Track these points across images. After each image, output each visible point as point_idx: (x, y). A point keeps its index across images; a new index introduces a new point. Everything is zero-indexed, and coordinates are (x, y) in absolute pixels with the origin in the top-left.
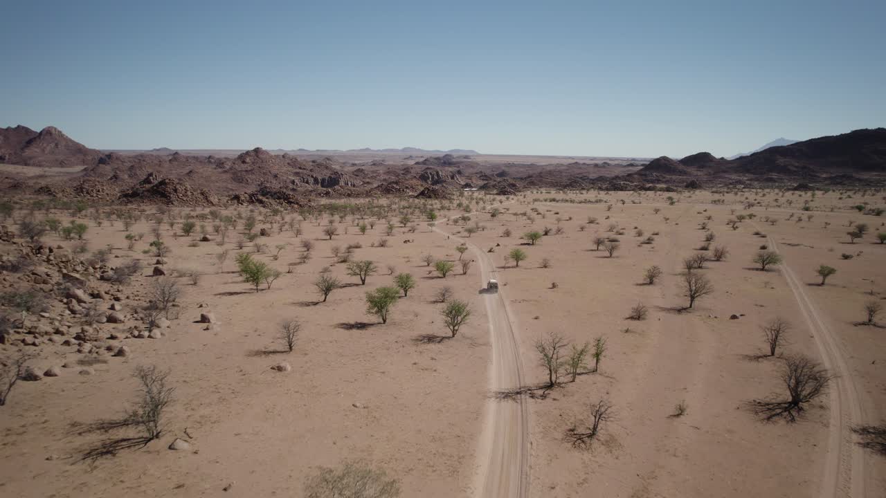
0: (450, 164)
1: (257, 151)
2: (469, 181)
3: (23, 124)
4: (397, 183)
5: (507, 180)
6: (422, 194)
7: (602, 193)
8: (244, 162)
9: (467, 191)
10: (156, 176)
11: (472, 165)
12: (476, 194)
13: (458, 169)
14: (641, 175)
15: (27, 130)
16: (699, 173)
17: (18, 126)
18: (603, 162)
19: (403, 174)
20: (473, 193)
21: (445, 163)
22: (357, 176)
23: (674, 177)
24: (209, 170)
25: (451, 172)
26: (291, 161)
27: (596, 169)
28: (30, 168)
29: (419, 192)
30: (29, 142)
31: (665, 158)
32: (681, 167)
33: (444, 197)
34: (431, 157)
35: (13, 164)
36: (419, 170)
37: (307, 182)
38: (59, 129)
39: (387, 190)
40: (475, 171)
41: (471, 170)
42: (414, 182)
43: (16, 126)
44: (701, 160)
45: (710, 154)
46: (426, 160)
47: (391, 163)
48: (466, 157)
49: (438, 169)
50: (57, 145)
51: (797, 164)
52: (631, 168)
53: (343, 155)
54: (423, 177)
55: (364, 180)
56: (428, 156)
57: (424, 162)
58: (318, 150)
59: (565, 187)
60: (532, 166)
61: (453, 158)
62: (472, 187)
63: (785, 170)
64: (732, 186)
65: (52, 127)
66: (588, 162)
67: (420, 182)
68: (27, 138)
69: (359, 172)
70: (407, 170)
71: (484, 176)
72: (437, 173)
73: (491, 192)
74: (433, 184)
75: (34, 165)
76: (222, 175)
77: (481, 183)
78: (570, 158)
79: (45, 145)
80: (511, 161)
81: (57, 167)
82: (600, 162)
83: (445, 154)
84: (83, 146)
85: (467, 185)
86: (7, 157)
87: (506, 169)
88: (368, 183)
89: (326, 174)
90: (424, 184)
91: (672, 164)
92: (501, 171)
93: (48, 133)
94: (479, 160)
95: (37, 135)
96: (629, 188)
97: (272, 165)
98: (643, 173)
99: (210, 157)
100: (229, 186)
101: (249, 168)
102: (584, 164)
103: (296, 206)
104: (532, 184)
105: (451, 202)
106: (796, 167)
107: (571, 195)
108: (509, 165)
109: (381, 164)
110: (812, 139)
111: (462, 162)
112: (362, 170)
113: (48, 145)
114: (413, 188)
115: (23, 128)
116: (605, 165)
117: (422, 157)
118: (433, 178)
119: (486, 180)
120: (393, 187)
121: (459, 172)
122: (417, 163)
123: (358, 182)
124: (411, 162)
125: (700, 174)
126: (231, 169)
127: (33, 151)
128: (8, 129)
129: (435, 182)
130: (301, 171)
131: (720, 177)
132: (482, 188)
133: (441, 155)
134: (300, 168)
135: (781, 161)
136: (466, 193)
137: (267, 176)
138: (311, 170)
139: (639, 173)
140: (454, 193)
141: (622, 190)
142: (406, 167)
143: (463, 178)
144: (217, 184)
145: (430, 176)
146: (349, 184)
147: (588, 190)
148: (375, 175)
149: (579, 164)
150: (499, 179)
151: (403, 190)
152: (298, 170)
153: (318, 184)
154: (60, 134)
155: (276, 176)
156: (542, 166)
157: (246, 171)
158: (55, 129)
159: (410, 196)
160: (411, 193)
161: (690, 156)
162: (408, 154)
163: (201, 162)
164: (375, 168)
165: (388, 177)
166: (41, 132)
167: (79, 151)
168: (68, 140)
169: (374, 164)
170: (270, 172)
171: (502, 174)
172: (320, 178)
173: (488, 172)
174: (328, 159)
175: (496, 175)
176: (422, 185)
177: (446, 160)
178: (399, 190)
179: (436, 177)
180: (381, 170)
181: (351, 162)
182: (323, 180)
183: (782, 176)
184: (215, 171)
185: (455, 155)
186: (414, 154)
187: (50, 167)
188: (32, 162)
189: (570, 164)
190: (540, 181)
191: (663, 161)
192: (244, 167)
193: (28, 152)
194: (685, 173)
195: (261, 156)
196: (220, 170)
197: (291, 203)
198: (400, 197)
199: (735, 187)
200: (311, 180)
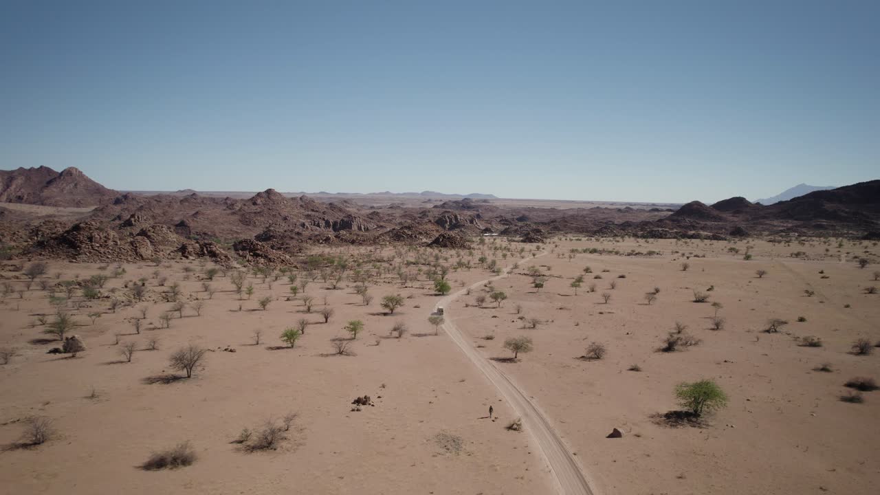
0: (469, 208)
1: (269, 192)
2: (489, 226)
3: (46, 165)
4: (409, 228)
5: (530, 225)
6: (436, 242)
7: (641, 241)
8: (255, 204)
9: (487, 238)
10: (138, 217)
11: (491, 209)
12: (498, 241)
13: (478, 213)
14: (673, 221)
15: (49, 171)
16: (735, 219)
17: (41, 167)
18: (625, 207)
19: (420, 218)
20: (495, 239)
21: (463, 206)
22: (372, 219)
23: (709, 223)
24: (218, 211)
25: (470, 216)
26: (304, 202)
27: (621, 214)
28: (46, 207)
29: (433, 239)
30: (50, 183)
31: (697, 203)
32: (715, 213)
33: (463, 247)
34: (450, 201)
35: (31, 203)
36: (437, 213)
37: (318, 226)
38: (80, 169)
39: (397, 236)
40: (495, 215)
41: (490, 214)
42: (429, 226)
43: (38, 167)
44: (736, 205)
45: (744, 199)
46: (444, 204)
47: (410, 206)
48: (485, 201)
49: (457, 212)
50: (76, 185)
51: (847, 210)
52: (656, 213)
53: (364, 198)
54: (440, 222)
55: (378, 223)
56: (445, 199)
57: (443, 206)
58: (339, 193)
59: (595, 233)
60: (553, 210)
61: (472, 202)
62: (492, 232)
63: (833, 216)
64: (784, 234)
65: (73, 168)
66: (610, 207)
67: (434, 227)
68: (48, 178)
69: (374, 215)
70: (424, 213)
71: (504, 221)
72: (456, 217)
73: (514, 238)
74: (449, 229)
75: (50, 205)
76: (230, 216)
77: (502, 228)
78: (589, 202)
79: (64, 185)
80: (531, 205)
81: (74, 207)
82: (623, 207)
83: (463, 198)
84: (102, 186)
85: (487, 230)
86: (26, 197)
87: (527, 214)
88: (381, 226)
89: (339, 217)
90: (440, 228)
91: (706, 210)
92: (521, 215)
93: (68, 173)
94: (497, 204)
95: (58, 175)
96: (668, 235)
97: (283, 207)
98: (675, 218)
99: (227, 198)
100: (234, 228)
101: (259, 210)
102: (606, 208)
103: (262, 260)
104: (556, 229)
105: (471, 254)
106: (846, 213)
107: (606, 243)
108: (532, 210)
109: (398, 207)
110: (859, 183)
111: (481, 206)
112: (378, 213)
113: (67, 186)
114: (427, 234)
115: (46, 168)
116: (628, 209)
117: (441, 201)
118: (451, 221)
119: (507, 225)
120: (404, 233)
121: (478, 216)
122: (435, 207)
123: (372, 226)
124: (430, 206)
125: (738, 221)
126: (240, 210)
127: (53, 190)
128: (31, 170)
129: (453, 227)
130: (313, 213)
131: (761, 224)
132: (504, 233)
133: (460, 199)
134: (313, 210)
135: (828, 206)
136: (487, 240)
137: (276, 219)
138: (324, 213)
139: (670, 218)
140: (474, 239)
141: (661, 238)
142: (423, 210)
143: (483, 222)
144: (222, 226)
145: (448, 220)
146: (363, 227)
147: (623, 237)
148: (390, 218)
149: (601, 209)
150: (520, 224)
151: (416, 237)
152: (310, 213)
153: (329, 228)
154: (80, 174)
155: (285, 219)
156: (563, 210)
157: (255, 213)
158: (76, 169)
159: (423, 245)
160: (424, 240)
161: (723, 201)
162: (427, 197)
163: (217, 203)
164: (390, 211)
165: (405, 220)
166: (62, 172)
167: (98, 190)
168: (88, 180)
169: (391, 208)
170: (279, 213)
171: (522, 219)
172: (331, 221)
173: (509, 216)
174: (345, 202)
175: (517, 219)
176: (437, 231)
177: (465, 204)
178: (411, 236)
179: (454, 221)
180: (398, 213)
181: (370, 205)
182: (335, 224)
183: (833, 223)
184: (223, 212)
185: (474, 199)
186: (433, 198)
187: (65, 207)
188: (48, 201)
189: (592, 209)
190: (565, 226)
191: (695, 206)
192: (254, 208)
193: (46, 193)
194: (720, 219)
195: (272, 197)
196: (229, 211)
197: (257, 255)
198: (410, 245)
199: (787, 235)
200: (323, 223)
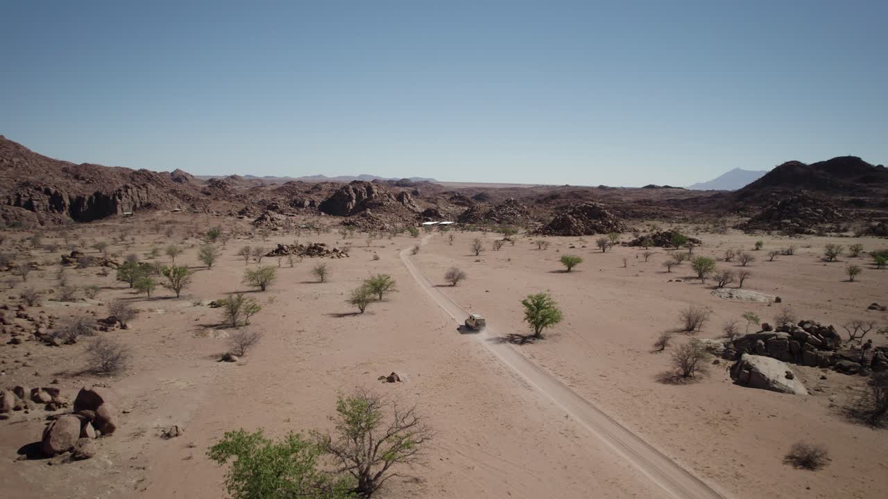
0: (405, 186)
13: (415, 190)
21: (398, 184)
71: (457, 198)
72: (369, 189)
77: (456, 210)
85: (429, 214)
118: (359, 197)
121: (415, 193)
143: (422, 201)
145: (354, 196)
